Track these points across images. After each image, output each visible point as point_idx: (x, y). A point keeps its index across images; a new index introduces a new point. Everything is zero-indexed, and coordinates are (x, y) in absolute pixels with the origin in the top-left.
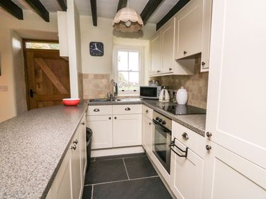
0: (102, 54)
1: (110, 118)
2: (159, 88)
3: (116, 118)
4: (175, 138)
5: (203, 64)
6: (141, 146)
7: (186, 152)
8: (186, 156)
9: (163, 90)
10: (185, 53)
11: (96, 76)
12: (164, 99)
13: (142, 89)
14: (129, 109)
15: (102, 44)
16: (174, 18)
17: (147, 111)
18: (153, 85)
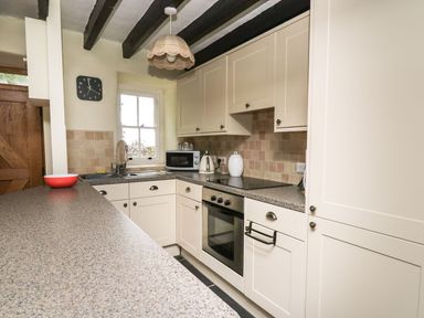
0: (99, 98)
1: (125, 205)
2: (196, 154)
3: (135, 204)
4: (251, 223)
5: (279, 122)
6: (176, 245)
7: (275, 238)
8: (274, 243)
9: (205, 157)
10: (247, 106)
11: (89, 135)
12: (208, 170)
13: (170, 156)
14: (155, 188)
15: (99, 81)
16: (226, 57)
17: (188, 189)
18: (186, 150)
